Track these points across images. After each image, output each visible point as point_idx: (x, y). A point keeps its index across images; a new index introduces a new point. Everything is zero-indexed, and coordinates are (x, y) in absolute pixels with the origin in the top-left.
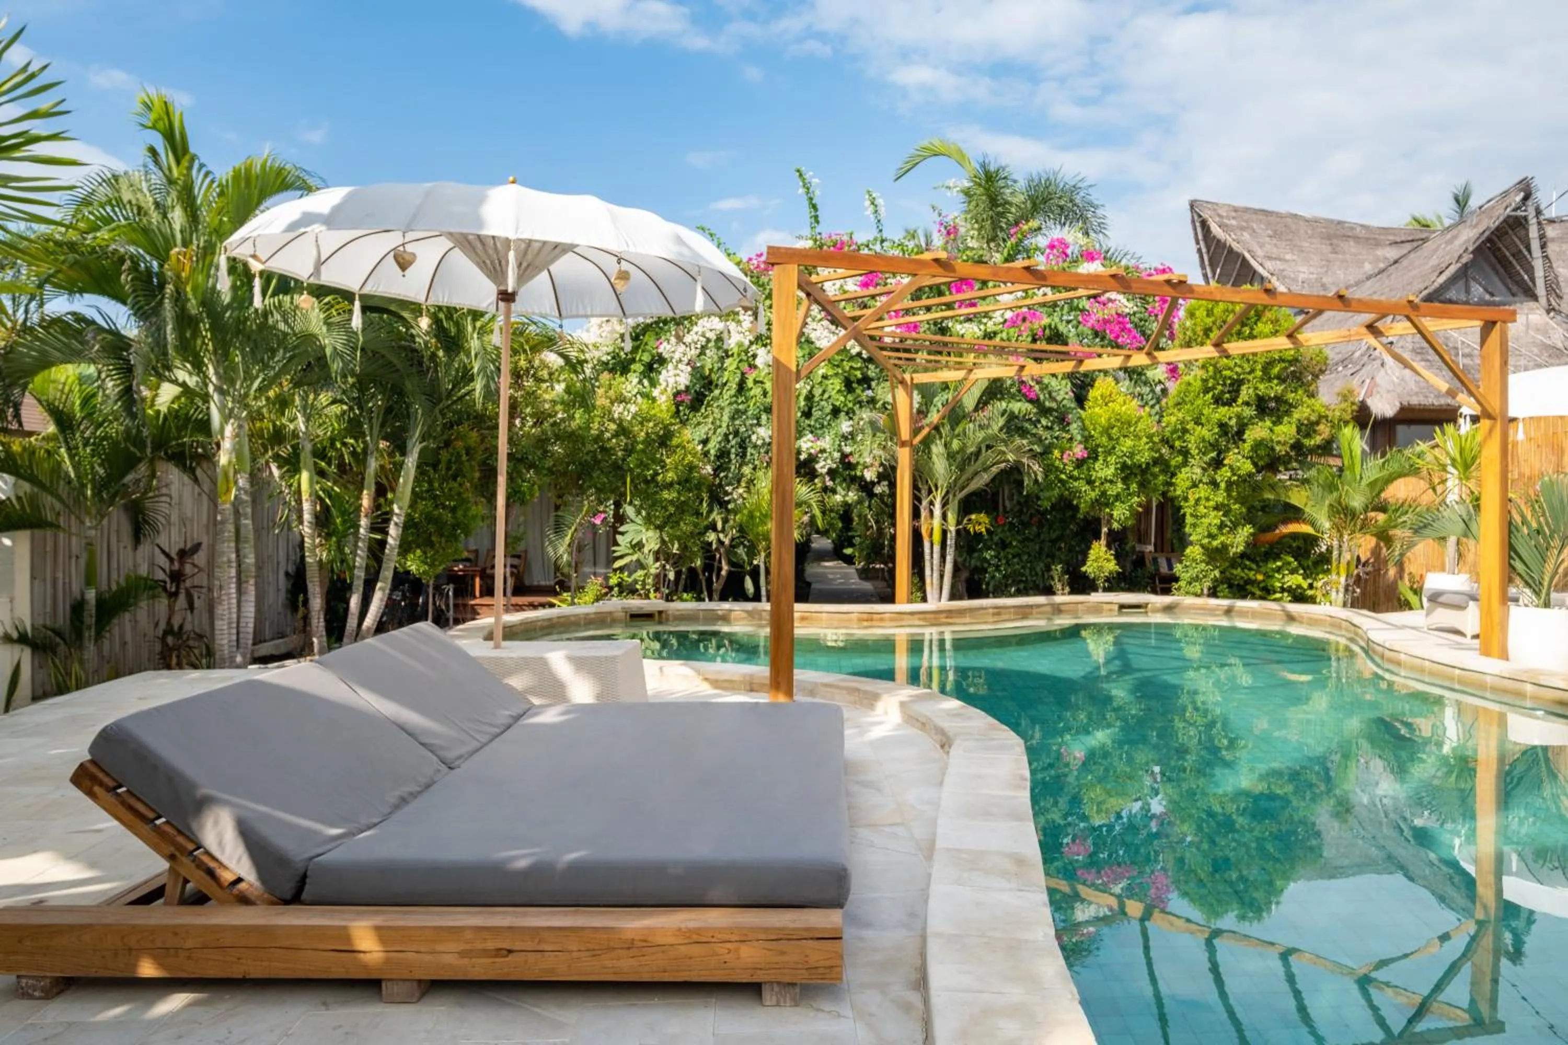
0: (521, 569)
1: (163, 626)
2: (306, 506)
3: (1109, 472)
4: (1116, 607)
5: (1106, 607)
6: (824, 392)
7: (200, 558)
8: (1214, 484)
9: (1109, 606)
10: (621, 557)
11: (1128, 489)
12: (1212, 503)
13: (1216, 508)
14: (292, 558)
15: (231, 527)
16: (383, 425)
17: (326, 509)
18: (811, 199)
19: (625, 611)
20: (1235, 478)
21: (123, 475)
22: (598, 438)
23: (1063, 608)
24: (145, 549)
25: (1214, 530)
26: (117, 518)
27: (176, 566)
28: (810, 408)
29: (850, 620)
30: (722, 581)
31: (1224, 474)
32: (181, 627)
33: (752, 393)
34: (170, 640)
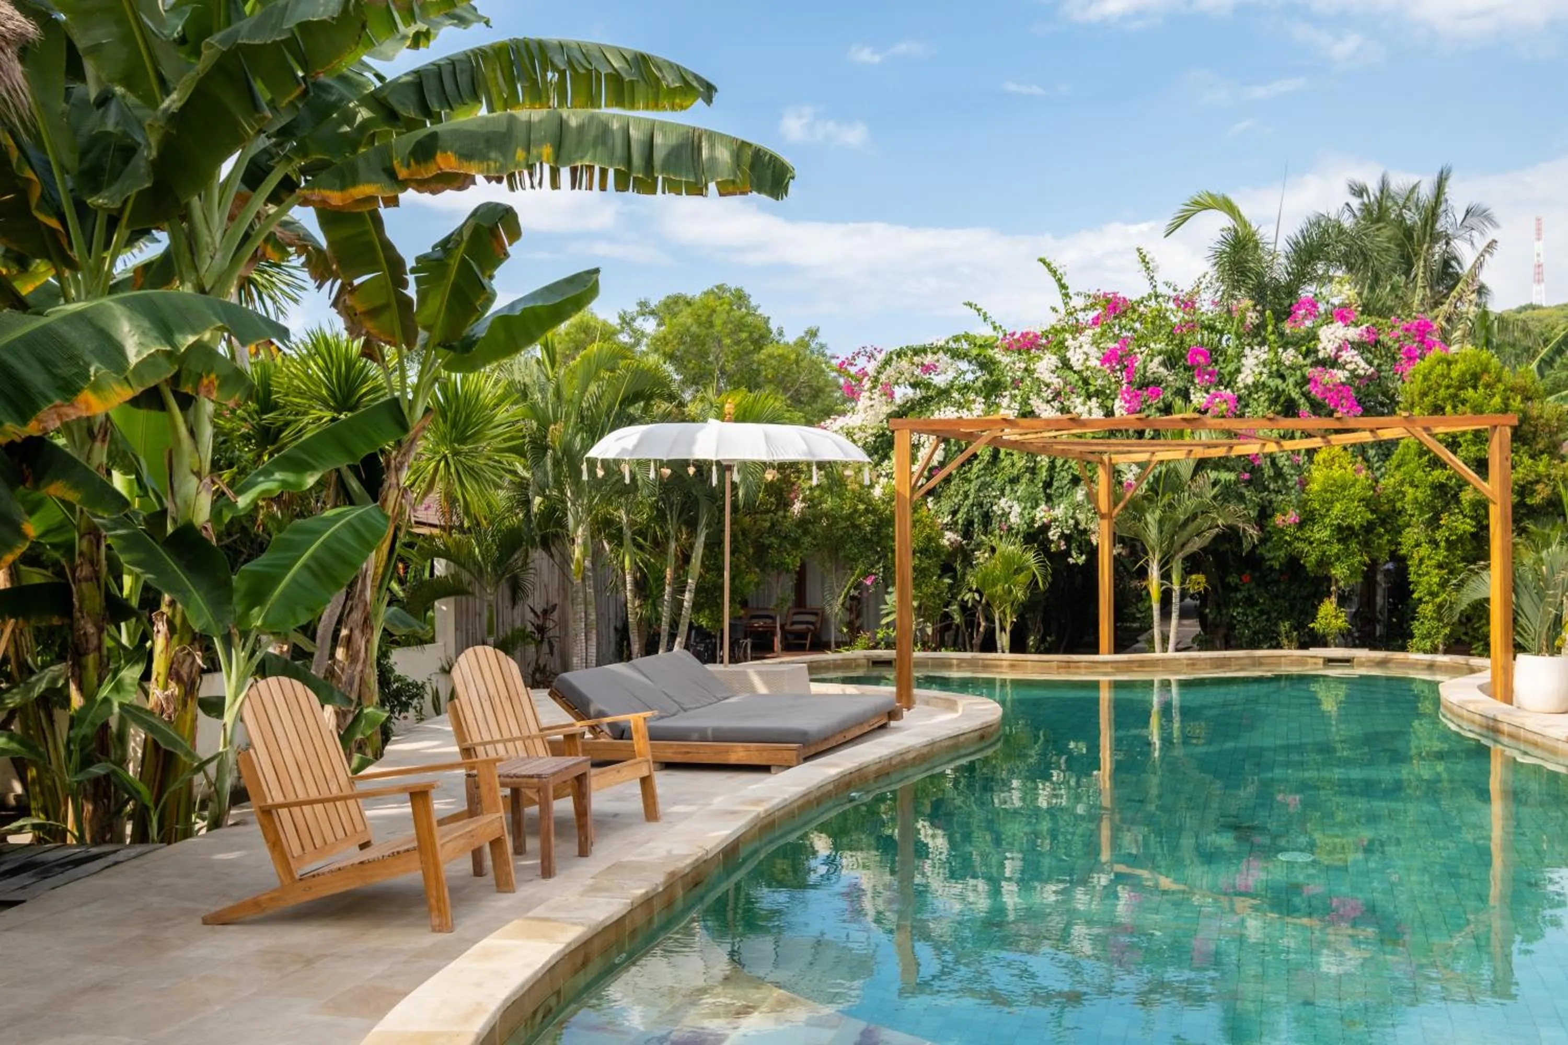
0: (818, 626)
1: (533, 665)
2: (629, 578)
3: (1325, 534)
4: (1321, 661)
5: (1310, 660)
6: (1066, 462)
7: (555, 615)
8: (1434, 543)
9: (1314, 660)
10: (888, 614)
11: (1348, 548)
12: (1434, 562)
13: (1440, 566)
14: (620, 615)
15: (581, 595)
16: (679, 516)
17: (644, 576)
18: (1059, 280)
19: (868, 659)
20: (1454, 537)
21: (509, 557)
22: (850, 517)
23: (1263, 661)
24: (518, 609)
25: (1435, 588)
26: (505, 589)
27: (540, 622)
28: (1052, 478)
29: (1050, 668)
30: (981, 636)
31: (1439, 536)
32: (545, 666)
33: (1004, 464)
34: (538, 675)
